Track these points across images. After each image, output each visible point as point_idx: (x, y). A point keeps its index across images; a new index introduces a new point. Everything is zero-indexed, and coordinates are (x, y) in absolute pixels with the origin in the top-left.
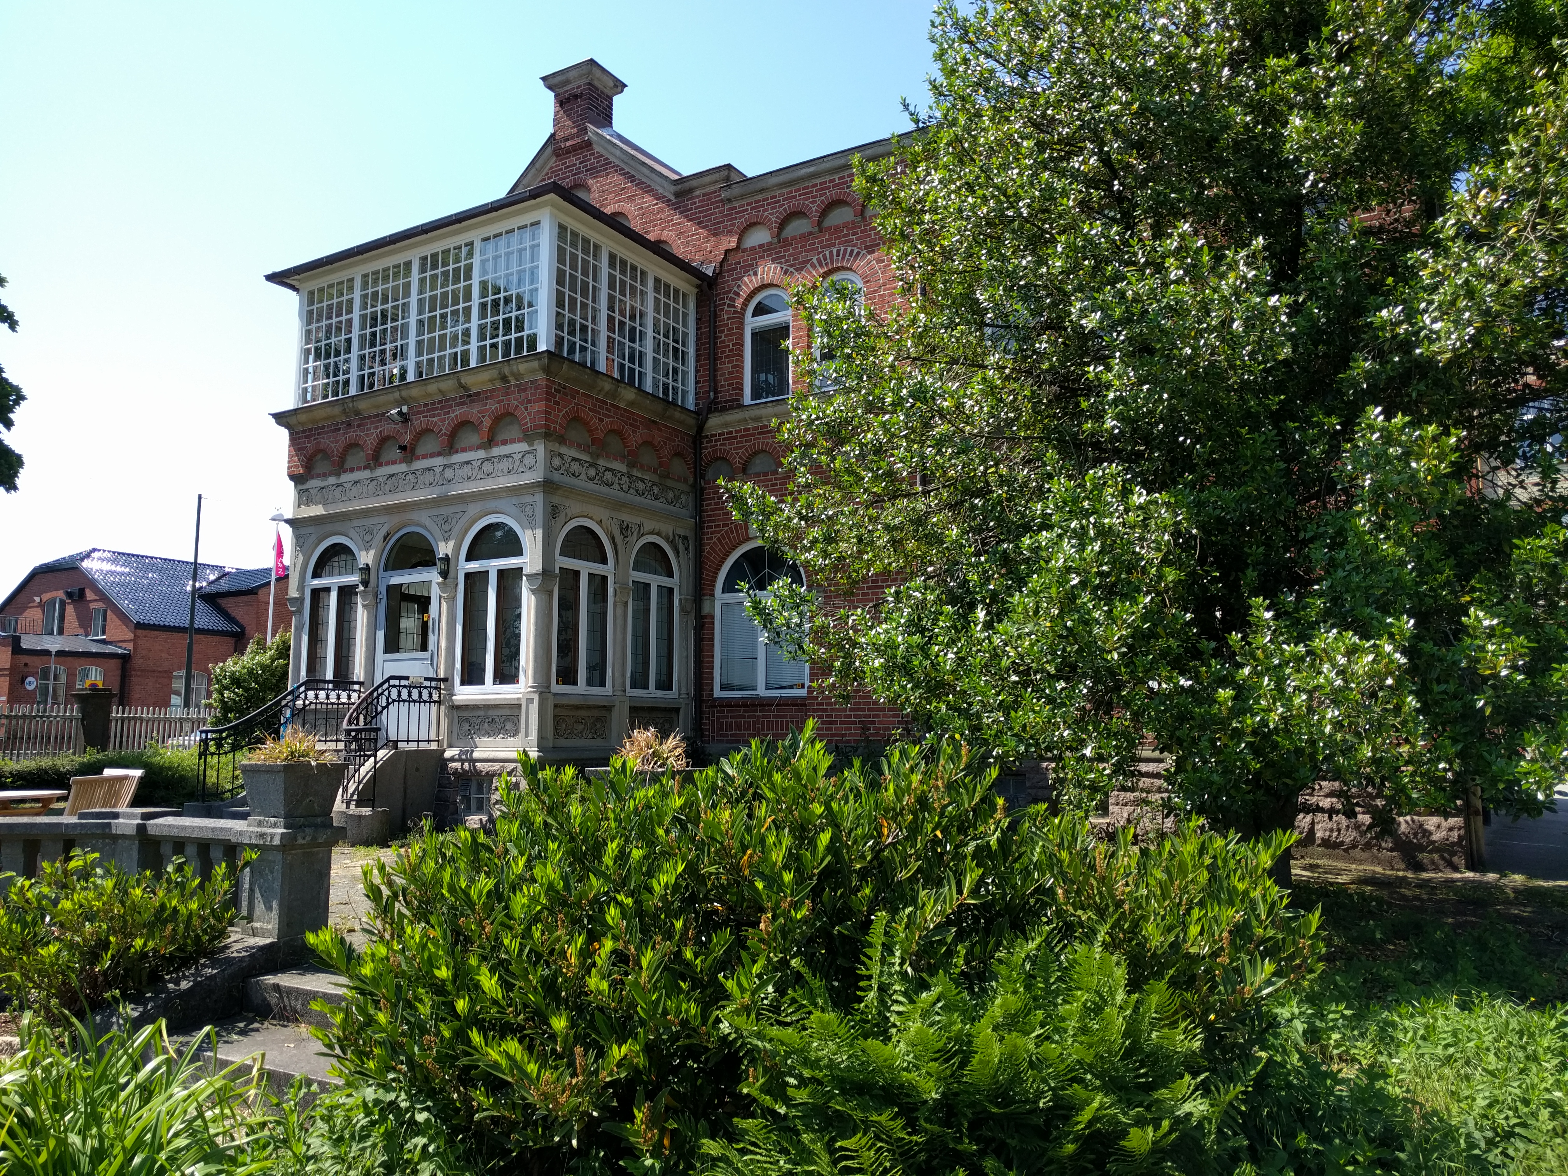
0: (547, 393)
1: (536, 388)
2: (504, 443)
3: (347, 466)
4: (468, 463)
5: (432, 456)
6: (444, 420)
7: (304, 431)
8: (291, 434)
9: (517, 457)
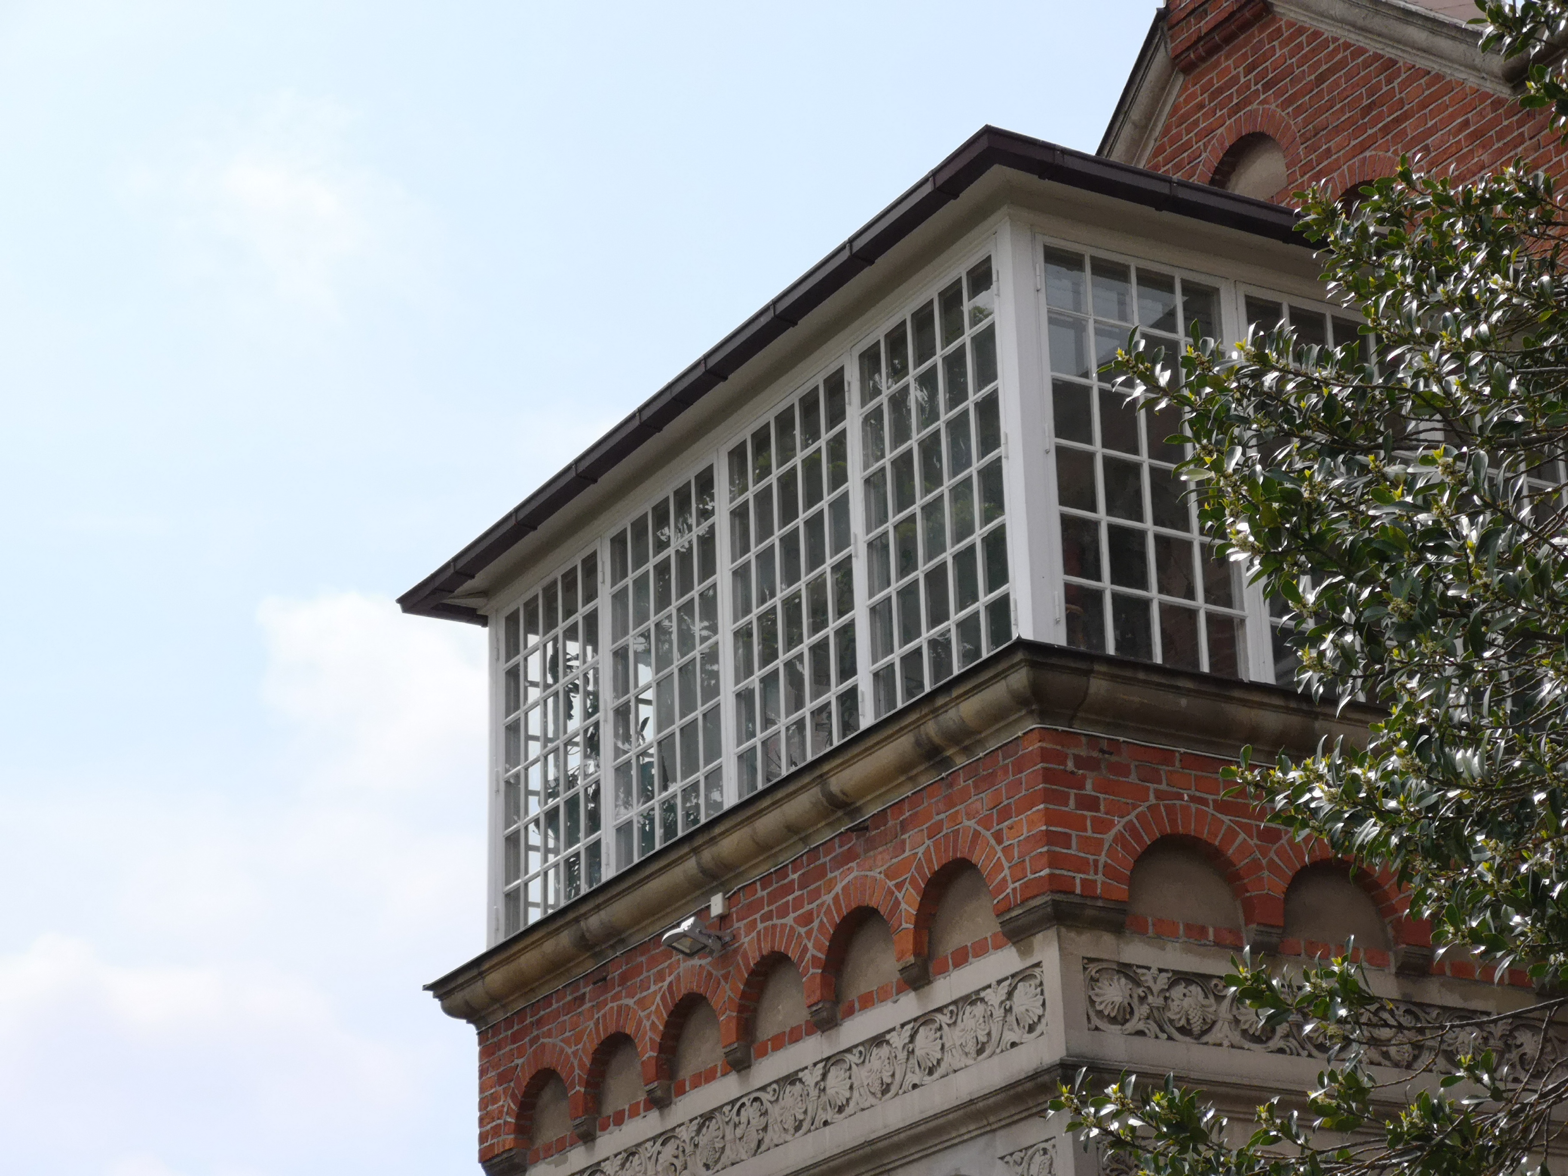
0: (1048, 776)
1: (1019, 768)
2: (961, 958)
3: (609, 1109)
4: (879, 1040)
5: (795, 1036)
6: (806, 919)
7: (509, 1022)
8: (482, 1036)
9: (994, 997)
